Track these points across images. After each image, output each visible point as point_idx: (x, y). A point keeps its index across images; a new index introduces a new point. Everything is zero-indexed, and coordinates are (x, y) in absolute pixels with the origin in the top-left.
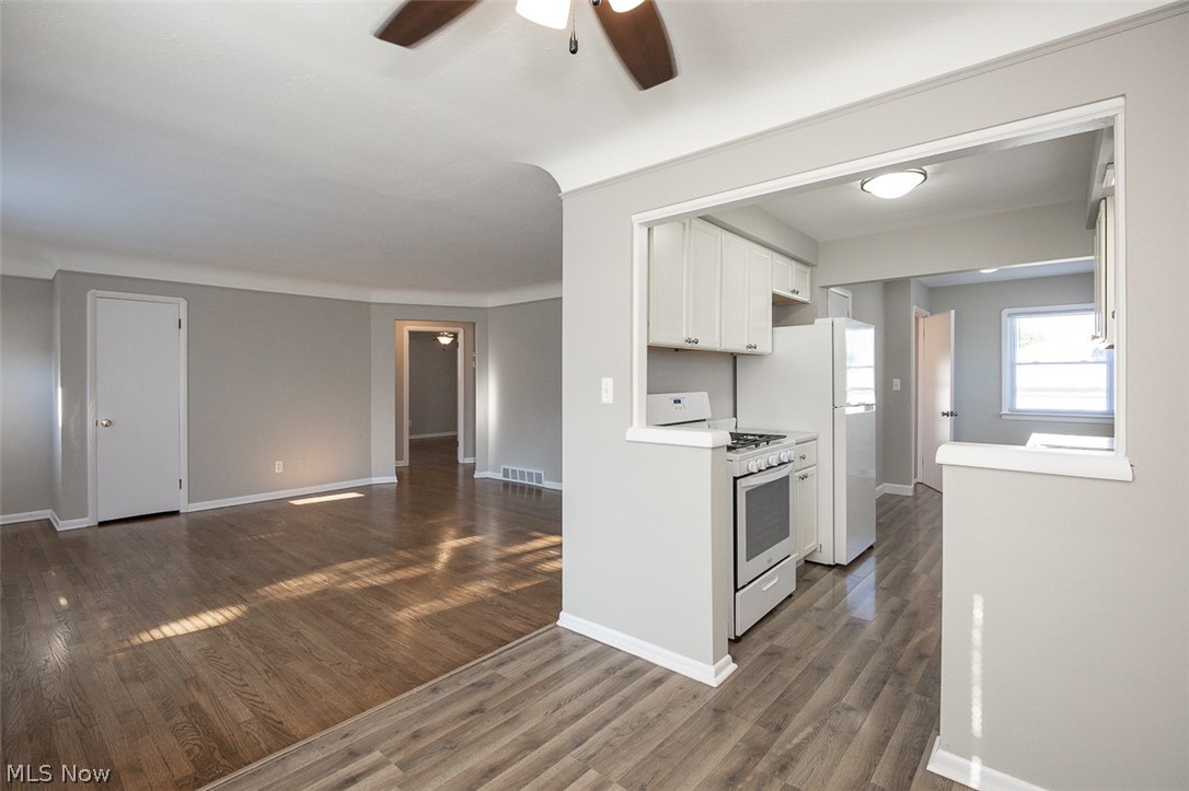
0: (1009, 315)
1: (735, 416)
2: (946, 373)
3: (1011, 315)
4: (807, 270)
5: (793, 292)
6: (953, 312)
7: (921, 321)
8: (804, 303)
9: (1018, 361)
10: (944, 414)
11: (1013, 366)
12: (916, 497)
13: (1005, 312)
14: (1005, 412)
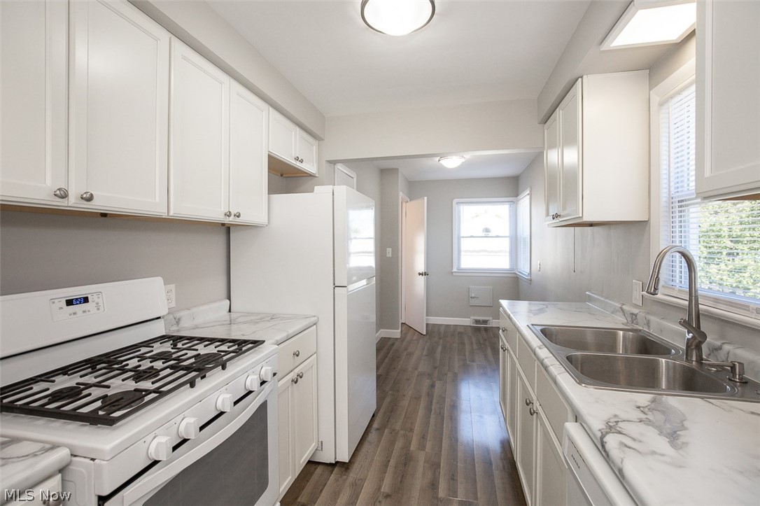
0: (457, 203)
1: (229, 298)
2: (420, 244)
3: (458, 203)
4: (315, 143)
5: (297, 159)
6: (426, 198)
7: (404, 204)
8: (311, 176)
9: (462, 235)
10: (420, 274)
11: (459, 238)
12: (403, 339)
13: (455, 201)
14: (455, 270)
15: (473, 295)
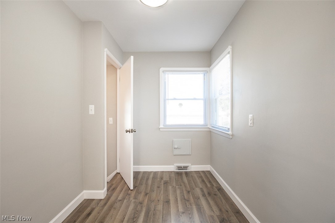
0: (164, 71)
10: (127, 131)
11: (165, 100)
14: (161, 126)
15: (176, 147)
